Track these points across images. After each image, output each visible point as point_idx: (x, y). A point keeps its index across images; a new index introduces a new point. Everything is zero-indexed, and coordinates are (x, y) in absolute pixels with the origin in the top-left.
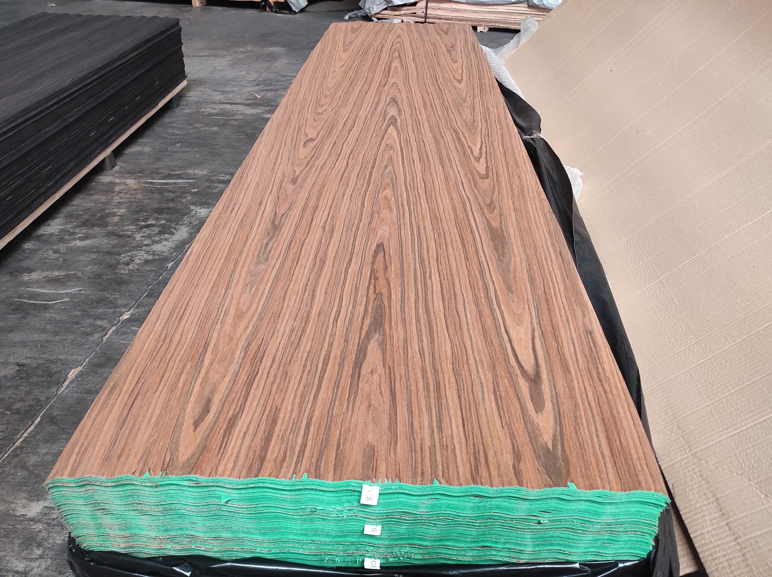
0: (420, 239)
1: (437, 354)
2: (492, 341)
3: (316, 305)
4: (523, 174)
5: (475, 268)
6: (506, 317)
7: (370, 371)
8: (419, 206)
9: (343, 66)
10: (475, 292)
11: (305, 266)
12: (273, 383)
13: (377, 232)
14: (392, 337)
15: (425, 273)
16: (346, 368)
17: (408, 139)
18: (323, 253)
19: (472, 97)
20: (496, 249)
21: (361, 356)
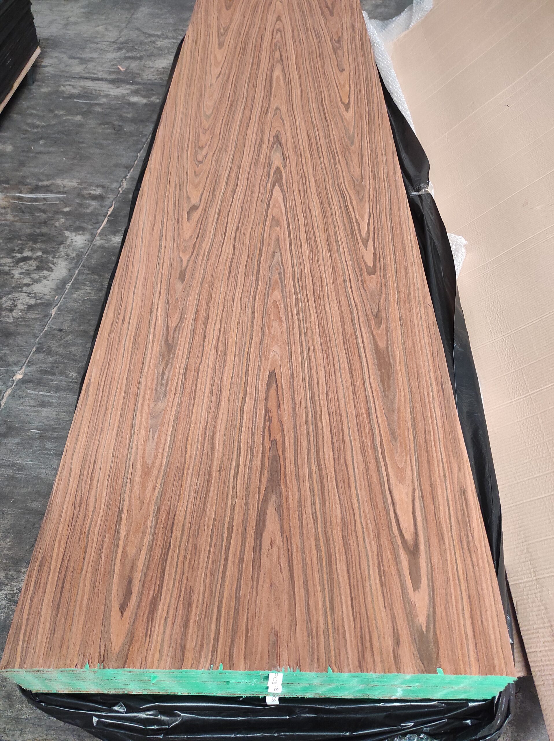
0: (310, 366)
1: (328, 519)
2: (377, 502)
3: (216, 456)
4: (409, 266)
5: (362, 406)
6: (389, 471)
7: (269, 543)
8: (308, 316)
9: (220, 74)
10: (362, 438)
11: (203, 404)
12: (185, 558)
13: (269, 354)
14: (287, 498)
15: (316, 413)
16: (248, 540)
17: (294, 207)
18: (218, 385)
19: (360, 135)
20: (382, 380)
21: (261, 523)
